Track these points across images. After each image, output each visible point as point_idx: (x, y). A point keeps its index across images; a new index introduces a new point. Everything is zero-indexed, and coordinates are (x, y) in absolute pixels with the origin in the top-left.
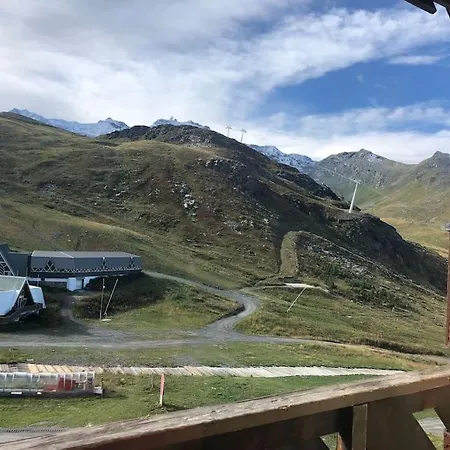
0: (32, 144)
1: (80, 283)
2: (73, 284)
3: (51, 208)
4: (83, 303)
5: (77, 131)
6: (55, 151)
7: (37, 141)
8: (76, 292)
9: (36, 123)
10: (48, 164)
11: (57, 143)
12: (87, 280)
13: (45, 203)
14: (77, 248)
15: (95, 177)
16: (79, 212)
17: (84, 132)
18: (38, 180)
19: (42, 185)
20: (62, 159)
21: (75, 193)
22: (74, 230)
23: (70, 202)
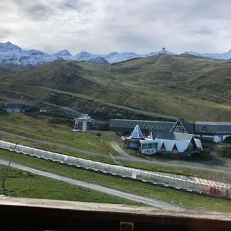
0: (194, 68)
1: (221, 139)
2: (217, 139)
3: (205, 99)
4: (223, 149)
5: (217, 58)
6: (206, 70)
7: (197, 66)
8: (218, 143)
9: (196, 57)
10: (203, 77)
11: (207, 66)
12: (224, 137)
13: (202, 97)
14: (218, 120)
15: (228, 82)
16: (219, 101)
17: (221, 58)
18: (198, 86)
19: (199, 88)
20: (210, 74)
21: (217, 91)
22: (217, 110)
23: (215, 96)
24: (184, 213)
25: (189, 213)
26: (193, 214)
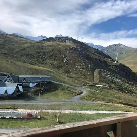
24: (42, 130)
25: (44, 130)
26: (46, 129)
